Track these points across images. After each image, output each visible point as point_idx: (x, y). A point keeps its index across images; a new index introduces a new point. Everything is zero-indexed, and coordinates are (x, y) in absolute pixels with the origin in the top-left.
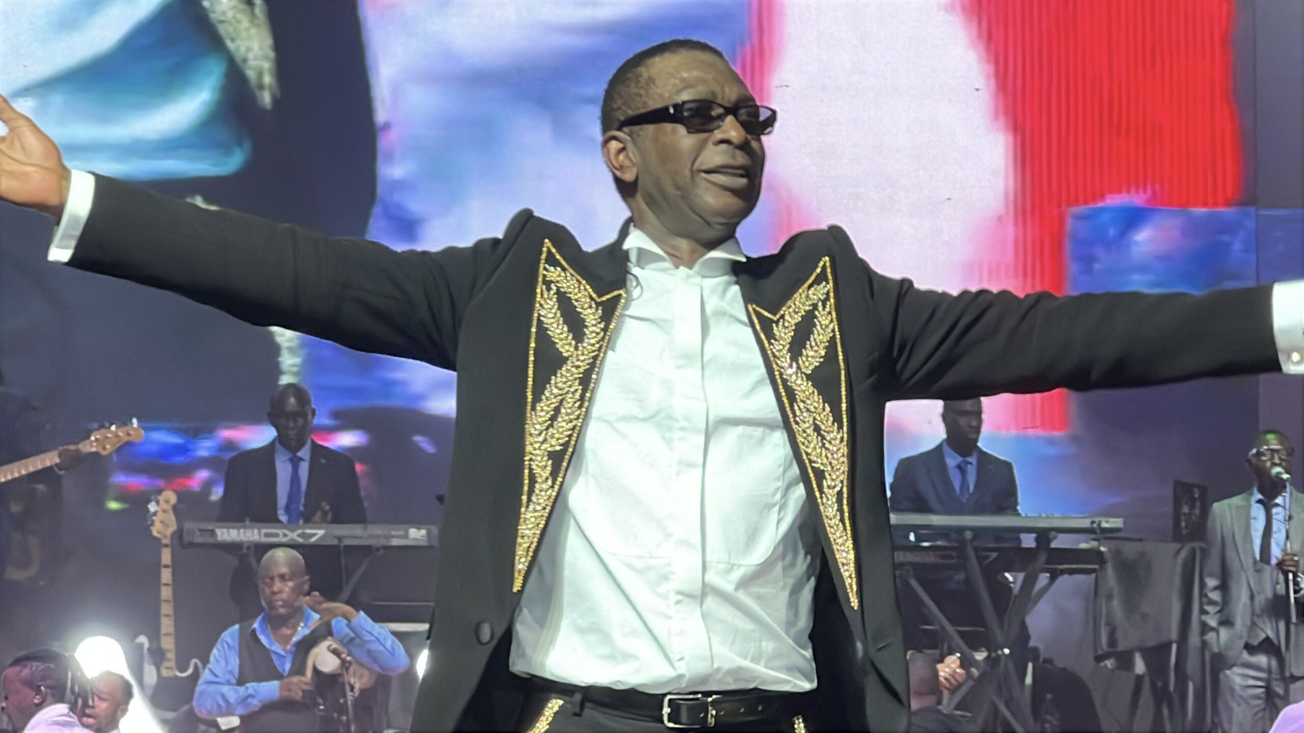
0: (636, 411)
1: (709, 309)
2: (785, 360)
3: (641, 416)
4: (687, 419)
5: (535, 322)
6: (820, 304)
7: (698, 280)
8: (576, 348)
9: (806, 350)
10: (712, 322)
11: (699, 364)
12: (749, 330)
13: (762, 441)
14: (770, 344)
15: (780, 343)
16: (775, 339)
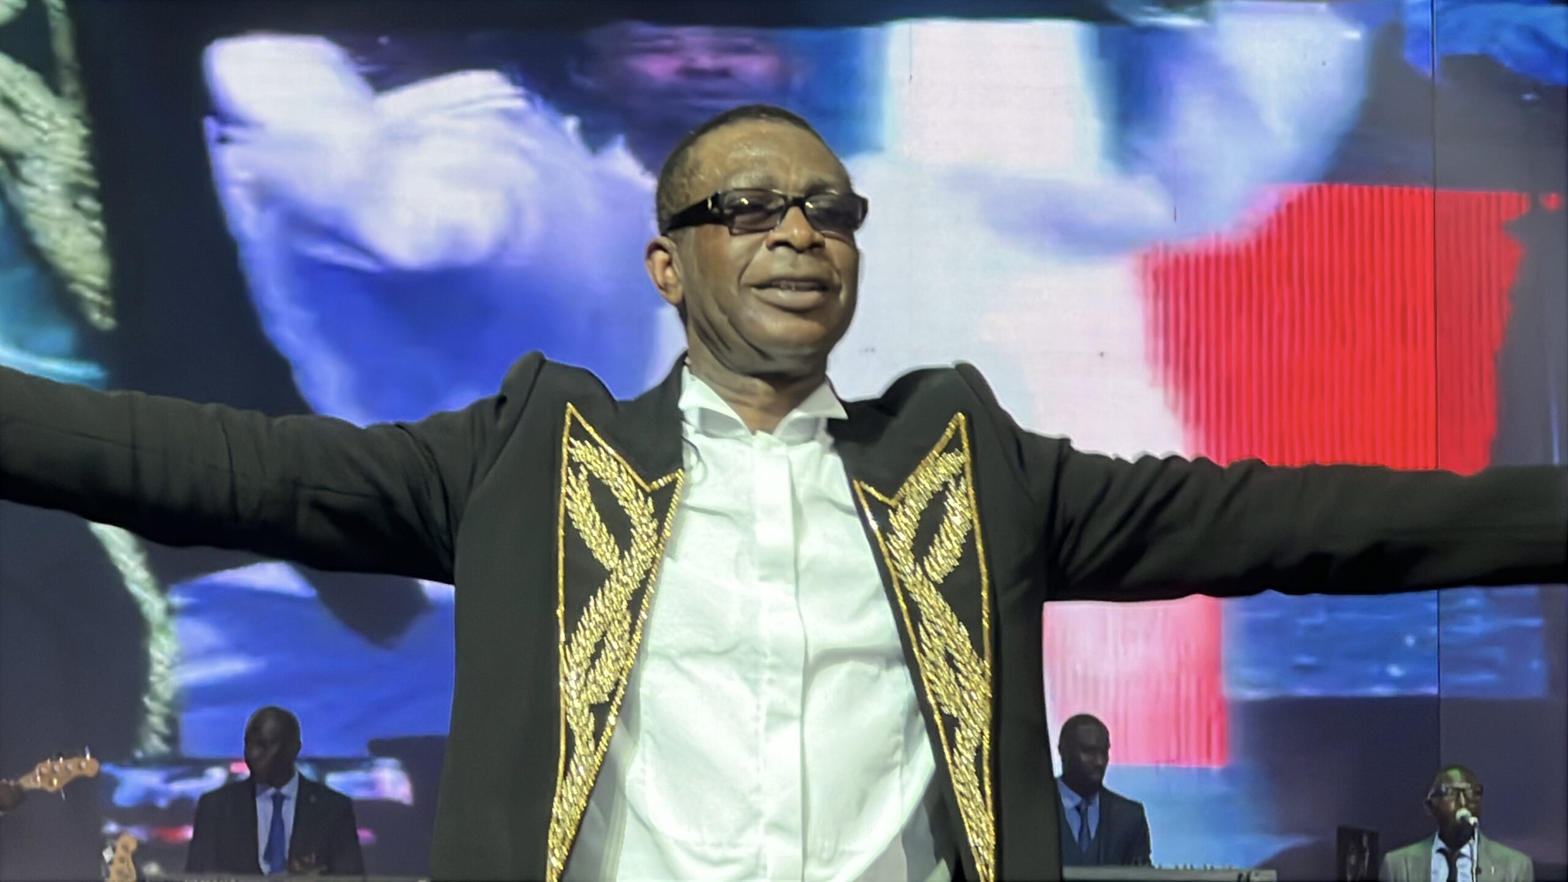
0: (708, 642)
1: (801, 493)
2: (907, 564)
3: (714, 649)
4: (776, 653)
5: (561, 521)
6: (952, 482)
7: (783, 449)
8: (622, 557)
9: (933, 547)
10: (806, 510)
11: (791, 574)
12: (857, 521)
13: (877, 678)
14: (886, 539)
15: (898, 538)
16: (893, 533)
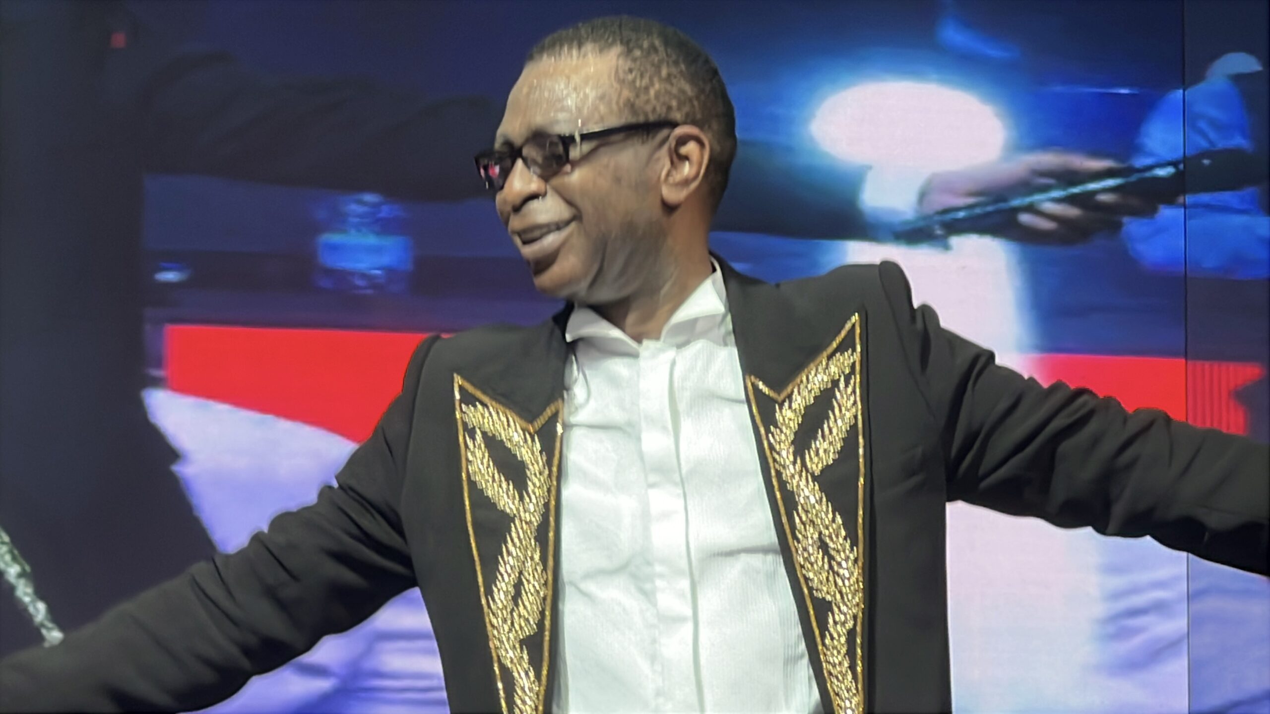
5: (465, 487)
6: (842, 379)
7: (669, 354)
8: (521, 499)
9: (816, 442)
15: (781, 431)
16: (776, 427)
